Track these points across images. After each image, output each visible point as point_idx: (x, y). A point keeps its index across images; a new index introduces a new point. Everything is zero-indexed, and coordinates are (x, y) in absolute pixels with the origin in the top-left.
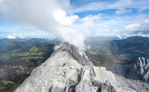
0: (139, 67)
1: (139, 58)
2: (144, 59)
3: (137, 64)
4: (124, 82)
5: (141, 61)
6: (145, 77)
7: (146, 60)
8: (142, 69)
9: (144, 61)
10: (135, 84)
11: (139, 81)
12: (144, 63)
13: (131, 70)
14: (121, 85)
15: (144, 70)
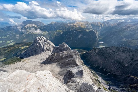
0: (40, 44)
1: (37, 38)
2: (40, 37)
3: (38, 43)
4: (37, 59)
5: (39, 39)
6: (45, 48)
7: (41, 38)
8: (42, 45)
9: (40, 39)
10: (43, 56)
11: (43, 52)
12: (41, 40)
13: (36, 49)
14: (36, 62)
15: (43, 44)
